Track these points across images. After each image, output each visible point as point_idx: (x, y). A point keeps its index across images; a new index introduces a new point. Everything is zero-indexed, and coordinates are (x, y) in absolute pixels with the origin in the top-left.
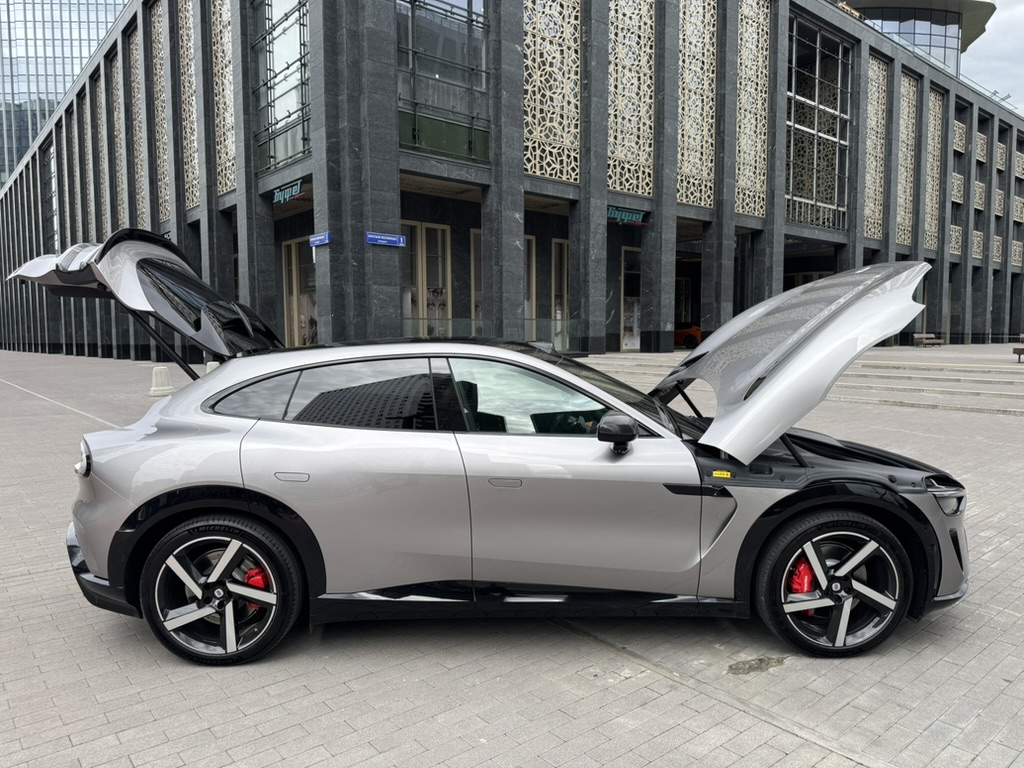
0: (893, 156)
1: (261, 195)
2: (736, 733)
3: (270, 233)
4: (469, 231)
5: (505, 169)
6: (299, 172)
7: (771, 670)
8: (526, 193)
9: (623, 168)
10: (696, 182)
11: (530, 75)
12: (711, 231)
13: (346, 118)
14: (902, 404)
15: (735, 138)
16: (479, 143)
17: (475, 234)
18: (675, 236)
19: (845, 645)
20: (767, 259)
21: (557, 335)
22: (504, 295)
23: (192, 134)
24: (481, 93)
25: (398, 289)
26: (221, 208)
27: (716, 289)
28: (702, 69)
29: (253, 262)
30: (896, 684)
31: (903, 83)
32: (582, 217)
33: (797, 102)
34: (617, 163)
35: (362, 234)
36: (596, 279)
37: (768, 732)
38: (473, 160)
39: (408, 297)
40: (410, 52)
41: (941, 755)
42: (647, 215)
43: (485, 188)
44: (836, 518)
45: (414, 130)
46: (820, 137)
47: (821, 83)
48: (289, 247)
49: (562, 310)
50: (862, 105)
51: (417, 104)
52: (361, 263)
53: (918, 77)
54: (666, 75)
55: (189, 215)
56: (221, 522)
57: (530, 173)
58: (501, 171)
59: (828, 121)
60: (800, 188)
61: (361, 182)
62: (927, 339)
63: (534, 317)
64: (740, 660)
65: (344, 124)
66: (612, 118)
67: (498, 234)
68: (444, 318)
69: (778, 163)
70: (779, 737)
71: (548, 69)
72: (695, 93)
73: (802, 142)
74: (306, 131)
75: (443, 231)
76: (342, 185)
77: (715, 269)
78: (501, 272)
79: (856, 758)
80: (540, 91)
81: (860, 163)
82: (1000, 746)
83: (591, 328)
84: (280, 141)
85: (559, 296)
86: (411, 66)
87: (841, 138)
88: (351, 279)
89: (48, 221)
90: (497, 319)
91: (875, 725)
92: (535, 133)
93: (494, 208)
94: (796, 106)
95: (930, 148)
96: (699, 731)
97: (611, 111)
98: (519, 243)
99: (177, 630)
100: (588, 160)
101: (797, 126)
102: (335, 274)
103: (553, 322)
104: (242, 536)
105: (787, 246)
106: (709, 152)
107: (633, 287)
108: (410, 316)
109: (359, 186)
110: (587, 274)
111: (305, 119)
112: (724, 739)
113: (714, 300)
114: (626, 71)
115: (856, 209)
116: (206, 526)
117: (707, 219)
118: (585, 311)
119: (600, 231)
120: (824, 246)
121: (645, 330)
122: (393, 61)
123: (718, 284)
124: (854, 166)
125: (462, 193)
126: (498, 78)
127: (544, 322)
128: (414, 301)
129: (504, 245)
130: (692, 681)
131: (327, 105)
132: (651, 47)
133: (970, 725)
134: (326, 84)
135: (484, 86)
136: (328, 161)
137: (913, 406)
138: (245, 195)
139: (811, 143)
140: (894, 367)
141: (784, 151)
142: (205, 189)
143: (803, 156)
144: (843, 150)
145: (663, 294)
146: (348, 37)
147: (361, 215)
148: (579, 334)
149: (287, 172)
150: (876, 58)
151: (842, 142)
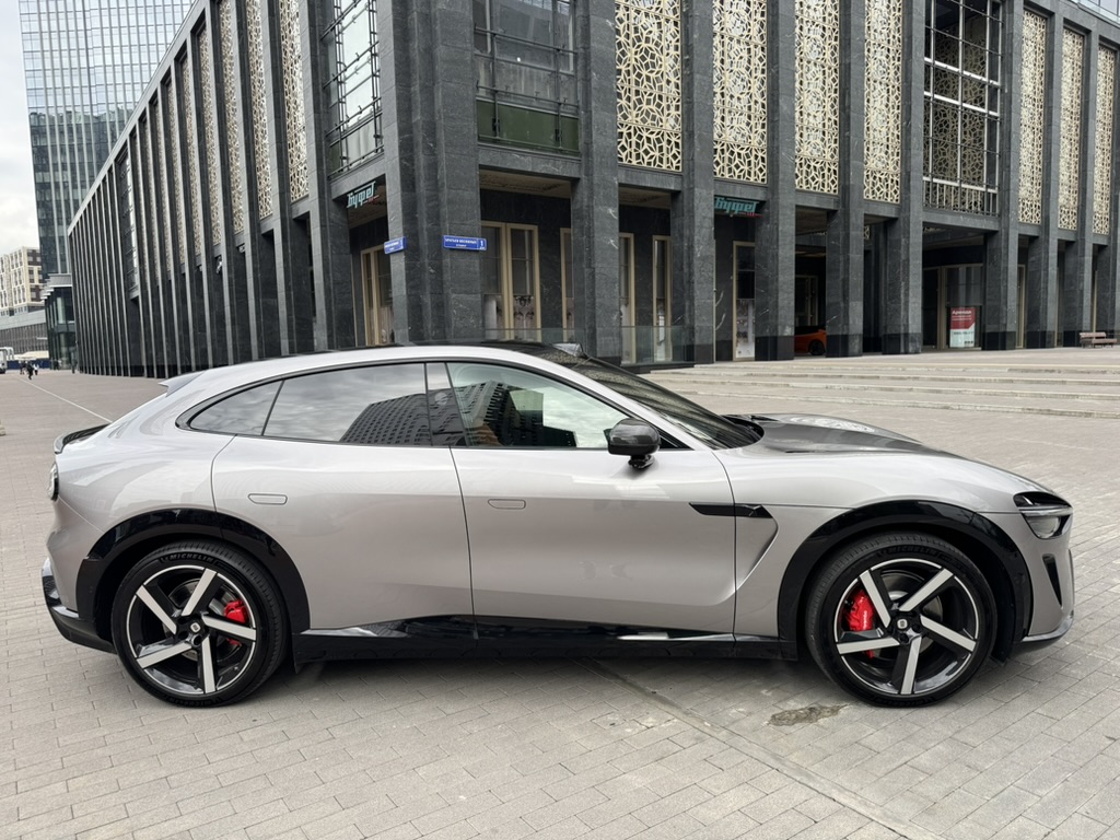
0: (1053, 127)
1: (335, 200)
2: (762, 795)
3: (346, 241)
4: (559, 231)
5: (596, 159)
6: (371, 173)
7: (821, 721)
8: (621, 185)
9: (732, 153)
10: (818, 166)
11: (623, 53)
12: (836, 221)
13: (419, 110)
14: (1049, 412)
15: (862, 114)
16: (568, 132)
17: (565, 234)
18: (793, 227)
19: (913, 693)
20: (902, 251)
21: (659, 343)
22: (597, 300)
23: (263, 137)
24: (568, 75)
25: (479, 298)
26: (295, 216)
27: (844, 286)
28: (823, 36)
29: (328, 273)
30: (970, 740)
31: (1065, 41)
32: (685, 210)
33: (937, 69)
34: (725, 147)
35: (439, 238)
36: (702, 279)
37: (800, 794)
38: (561, 150)
39: (493, 306)
40: (489, 34)
41: (1007, 828)
42: (761, 205)
43: (575, 181)
44: (899, 543)
45: (494, 120)
46: (966, 109)
47: (965, 46)
48: (368, 256)
49: (665, 316)
50: (1015, 69)
51: (497, 91)
52: (439, 270)
53: (1085, 33)
54: (781, 45)
55: (263, 224)
56: (193, 550)
57: (625, 162)
58: (592, 162)
59: (974, 89)
60: (942, 169)
61: (437, 181)
62: (1097, 338)
63: (633, 324)
64: (787, 708)
65: (418, 118)
66: (718, 96)
67: (589, 233)
68: (533, 328)
69: (914, 141)
70: (812, 801)
71: (644, 45)
72: (815, 64)
73: (945, 115)
74: (378, 128)
75: (531, 232)
76: (417, 185)
77: (842, 264)
78: (593, 275)
79: (900, 829)
80: (635, 70)
81: (1014, 136)
82: (1085, 819)
83: (697, 335)
84: (352, 140)
85: (662, 300)
86: (489, 50)
87: (990, 109)
88: (428, 288)
89: (126, 237)
90: (590, 328)
91: (933, 789)
92: (630, 118)
93: (585, 204)
94: (936, 75)
95: (1099, 116)
96: (716, 791)
97: (717, 89)
98: (613, 242)
99: (151, 668)
100: (691, 145)
101: (937, 97)
102: (411, 283)
103: (655, 329)
104: (216, 564)
105: (925, 237)
106: (833, 131)
107: (747, 288)
108: (495, 327)
109: (435, 186)
110: (691, 274)
111: (376, 114)
112: (744, 802)
113: (840, 299)
114: (734, 43)
115: (1009, 190)
116: (177, 554)
117: (832, 207)
118: (690, 316)
119: (706, 225)
120: (970, 234)
121: (760, 335)
122: (469, 45)
123: (846, 282)
124: (1006, 140)
125: (550, 188)
126: (587, 58)
127: (644, 329)
128: (499, 311)
129: (596, 244)
130: (724, 732)
131: (398, 98)
132: (763, 14)
133: (1050, 792)
134: (396, 75)
135: (572, 68)
136: (401, 159)
137: (1062, 414)
138: (317, 201)
139: (956, 116)
140: (1047, 371)
141: (921, 126)
142: (278, 196)
143: (945, 131)
144: (992, 122)
145: (780, 294)
146: (419, 21)
147: (438, 216)
148: (684, 342)
149: (360, 174)
150: (1032, 12)
151: (991, 113)
